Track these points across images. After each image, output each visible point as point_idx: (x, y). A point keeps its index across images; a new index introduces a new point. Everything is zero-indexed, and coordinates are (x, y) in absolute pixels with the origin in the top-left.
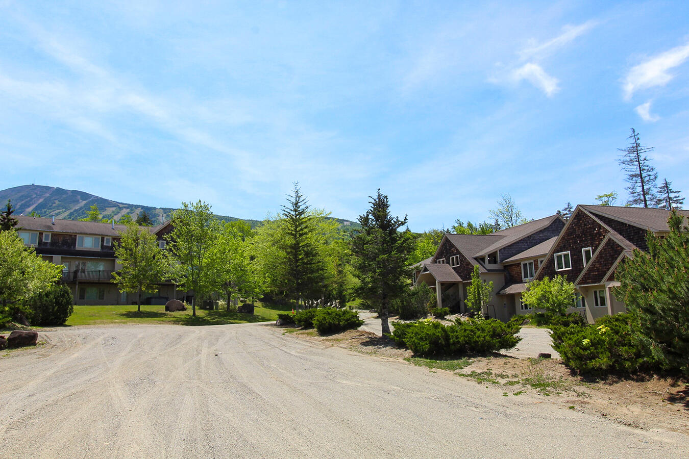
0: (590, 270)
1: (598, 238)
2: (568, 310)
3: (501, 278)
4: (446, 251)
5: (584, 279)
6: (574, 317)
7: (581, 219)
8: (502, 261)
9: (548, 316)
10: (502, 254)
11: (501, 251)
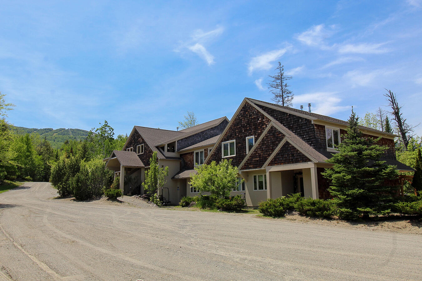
0: (252, 156)
1: (261, 127)
2: (231, 193)
3: (176, 165)
4: (135, 141)
5: (247, 164)
6: (237, 200)
7: (247, 110)
8: (178, 150)
9: (212, 198)
10: (180, 144)
11: (179, 142)
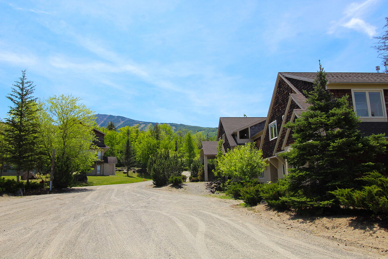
4: (221, 131)
7: (281, 86)
10: (253, 130)
11: (252, 128)
